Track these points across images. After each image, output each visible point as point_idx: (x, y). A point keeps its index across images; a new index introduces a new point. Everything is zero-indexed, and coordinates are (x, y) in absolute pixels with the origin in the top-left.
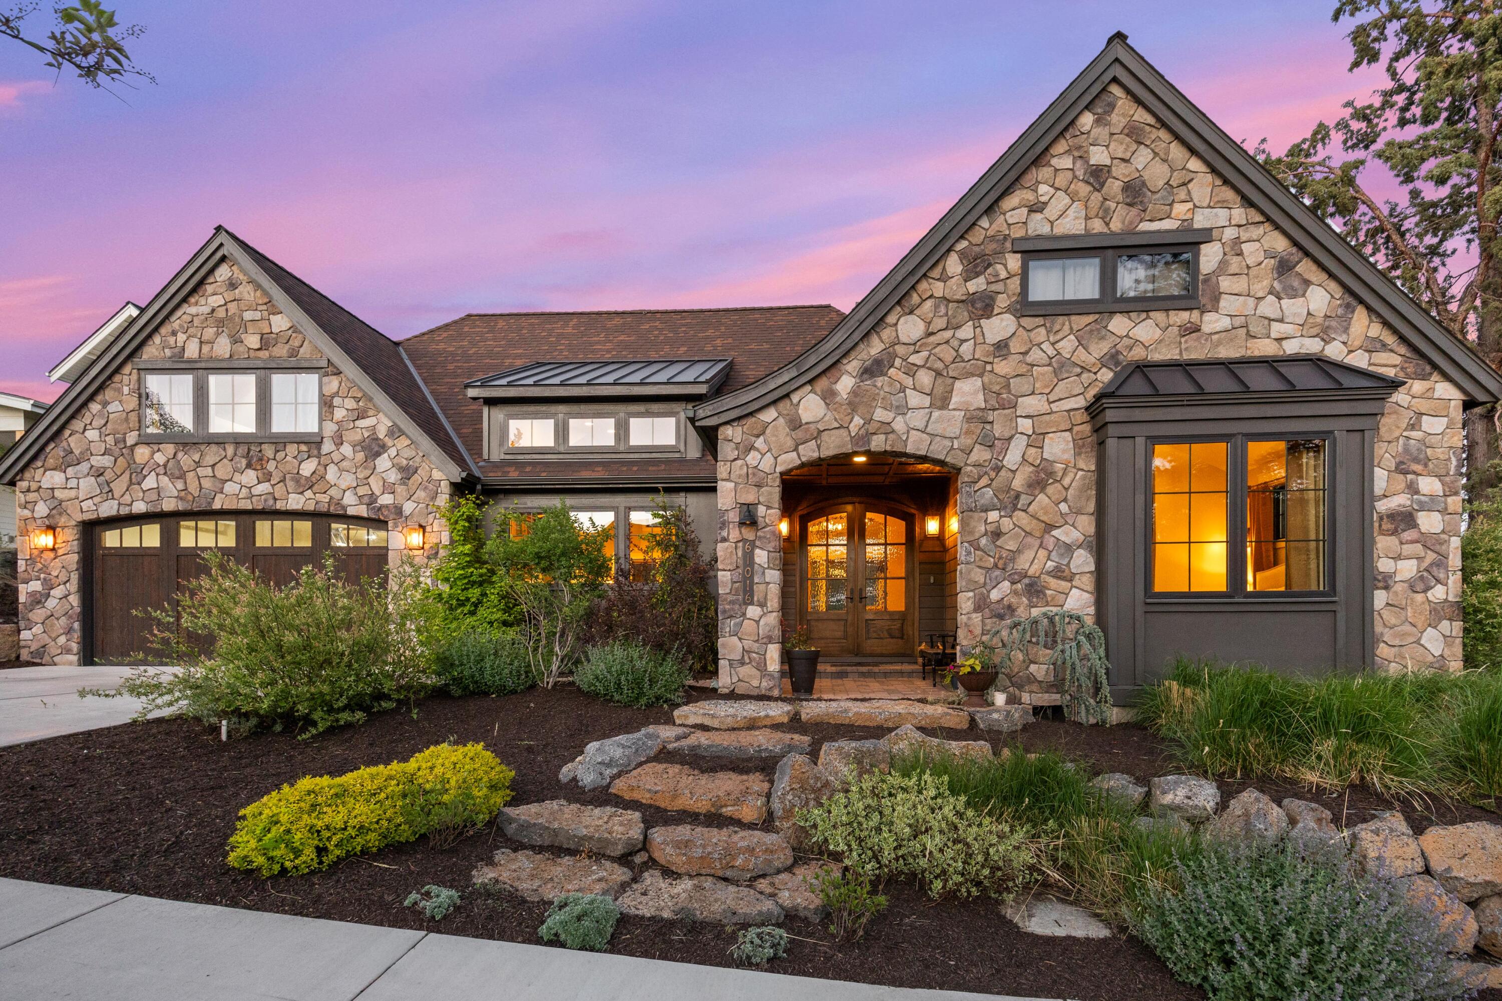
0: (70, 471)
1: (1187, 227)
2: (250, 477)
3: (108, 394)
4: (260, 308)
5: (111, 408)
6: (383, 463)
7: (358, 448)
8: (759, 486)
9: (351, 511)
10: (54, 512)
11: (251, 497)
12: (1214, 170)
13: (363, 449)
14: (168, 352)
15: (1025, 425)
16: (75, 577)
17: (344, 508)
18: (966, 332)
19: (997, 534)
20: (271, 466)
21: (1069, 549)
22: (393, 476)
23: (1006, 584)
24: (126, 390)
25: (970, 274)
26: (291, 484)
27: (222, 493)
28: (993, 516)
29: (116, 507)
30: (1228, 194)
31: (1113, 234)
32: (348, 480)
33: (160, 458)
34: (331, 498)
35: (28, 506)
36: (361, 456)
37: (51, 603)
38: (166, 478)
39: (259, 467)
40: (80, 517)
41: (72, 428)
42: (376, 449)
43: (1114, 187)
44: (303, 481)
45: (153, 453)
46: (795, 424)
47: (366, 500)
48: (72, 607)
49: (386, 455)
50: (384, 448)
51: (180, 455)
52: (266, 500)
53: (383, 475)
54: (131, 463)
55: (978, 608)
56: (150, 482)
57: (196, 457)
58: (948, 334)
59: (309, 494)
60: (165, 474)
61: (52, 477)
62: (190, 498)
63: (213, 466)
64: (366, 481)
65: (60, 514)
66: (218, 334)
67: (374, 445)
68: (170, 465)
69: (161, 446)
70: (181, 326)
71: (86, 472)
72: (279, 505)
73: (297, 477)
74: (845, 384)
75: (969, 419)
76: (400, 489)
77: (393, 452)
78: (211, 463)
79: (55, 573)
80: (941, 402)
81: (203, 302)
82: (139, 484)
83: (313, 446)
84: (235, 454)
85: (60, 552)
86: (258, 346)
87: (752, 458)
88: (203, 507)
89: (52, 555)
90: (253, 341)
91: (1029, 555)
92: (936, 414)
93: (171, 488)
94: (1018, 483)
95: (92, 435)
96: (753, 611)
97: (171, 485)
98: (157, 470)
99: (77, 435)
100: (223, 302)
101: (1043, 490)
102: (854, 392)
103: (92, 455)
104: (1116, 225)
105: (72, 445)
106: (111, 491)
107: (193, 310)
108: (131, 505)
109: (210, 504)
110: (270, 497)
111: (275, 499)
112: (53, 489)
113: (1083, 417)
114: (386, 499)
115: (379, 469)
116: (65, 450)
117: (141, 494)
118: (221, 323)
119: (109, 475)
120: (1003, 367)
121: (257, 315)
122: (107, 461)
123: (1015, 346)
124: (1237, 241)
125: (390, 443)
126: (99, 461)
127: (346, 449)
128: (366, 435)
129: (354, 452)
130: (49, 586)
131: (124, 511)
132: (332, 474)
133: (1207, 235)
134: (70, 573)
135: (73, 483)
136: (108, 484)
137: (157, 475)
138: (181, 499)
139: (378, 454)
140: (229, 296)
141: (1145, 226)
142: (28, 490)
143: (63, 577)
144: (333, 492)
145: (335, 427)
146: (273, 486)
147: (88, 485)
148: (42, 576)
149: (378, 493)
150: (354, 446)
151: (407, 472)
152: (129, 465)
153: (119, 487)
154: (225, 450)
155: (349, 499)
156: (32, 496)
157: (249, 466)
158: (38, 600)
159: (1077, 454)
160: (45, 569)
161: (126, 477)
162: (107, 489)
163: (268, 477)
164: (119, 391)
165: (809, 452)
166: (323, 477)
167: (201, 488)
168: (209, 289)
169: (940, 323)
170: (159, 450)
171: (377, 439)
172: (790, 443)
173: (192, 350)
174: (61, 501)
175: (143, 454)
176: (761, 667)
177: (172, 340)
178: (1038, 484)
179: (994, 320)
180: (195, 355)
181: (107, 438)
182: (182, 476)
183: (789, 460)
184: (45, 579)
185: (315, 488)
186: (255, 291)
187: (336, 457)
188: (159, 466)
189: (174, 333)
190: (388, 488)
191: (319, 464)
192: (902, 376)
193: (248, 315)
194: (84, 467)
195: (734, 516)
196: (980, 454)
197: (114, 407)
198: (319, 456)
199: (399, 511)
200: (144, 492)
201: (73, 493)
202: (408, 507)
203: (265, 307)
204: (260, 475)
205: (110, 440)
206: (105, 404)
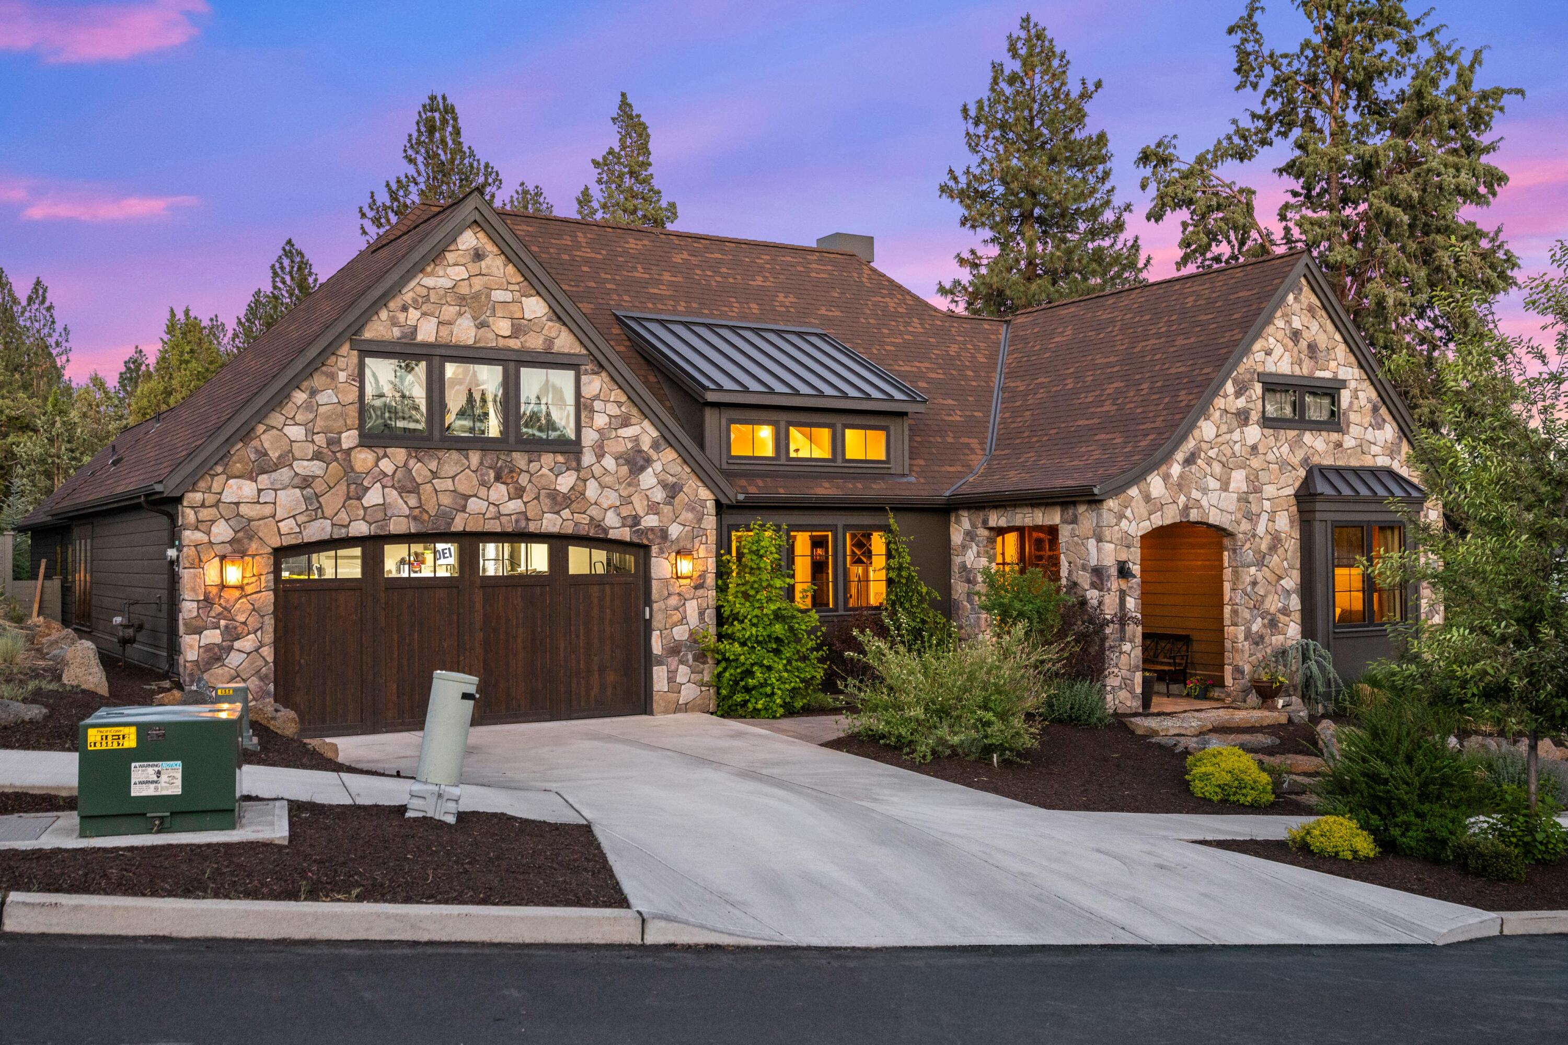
0: (264, 480)
1: (1335, 379)
2: (499, 492)
3: (318, 380)
4: (511, 287)
5: (322, 398)
6: (648, 479)
7: (621, 461)
8: (1128, 547)
9: (612, 535)
10: (240, 535)
11: (498, 516)
12: (1346, 342)
13: (628, 462)
14: (397, 332)
15: (1267, 505)
16: (269, 622)
17: (605, 531)
18: (1236, 436)
19: (1254, 583)
20: (523, 479)
21: (1288, 593)
22: (659, 495)
23: (1259, 619)
24: (342, 376)
25: (1238, 394)
26: (546, 502)
27: (464, 511)
28: (1253, 570)
29: (329, 529)
30: (1352, 359)
31: (1304, 377)
32: (610, 498)
33: (386, 466)
34: (592, 518)
35: (202, 527)
36: (624, 470)
37: (234, 659)
38: (395, 492)
39: (509, 481)
40: (276, 542)
41: (268, 421)
42: (641, 462)
43: (1303, 344)
44: (559, 499)
45: (378, 459)
46: (1147, 498)
47: (629, 522)
48: (267, 663)
49: (650, 470)
50: (648, 461)
51: (412, 462)
52: (517, 521)
53: (648, 493)
54: (348, 468)
55: (1246, 639)
56: (373, 497)
57: (433, 465)
58: (1228, 436)
59: (566, 513)
60: (393, 486)
61: (240, 488)
62: (426, 517)
63: (453, 478)
64: (627, 501)
65: (251, 538)
66: (460, 314)
67: (638, 459)
68: (399, 474)
69: (388, 450)
70: (415, 301)
71: (287, 482)
72: (532, 527)
73: (554, 495)
74: (1176, 470)
75: (1239, 500)
76: (667, 509)
77: (658, 466)
78: (452, 474)
79: (241, 618)
80: (1225, 487)
81: (441, 273)
82: (359, 499)
83: (572, 456)
84: (481, 463)
85: (249, 590)
86: (508, 333)
87: (1124, 524)
88: (442, 529)
89: (237, 593)
90: (503, 327)
91: (1270, 598)
92: (1224, 494)
93: (400, 504)
94: (1264, 547)
95: (295, 432)
96: (1127, 647)
97: (400, 501)
98: (385, 481)
99: (274, 432)
100: (466, 276)
101: (1276, 552)
102: (1181, 476)
103: (295, 459)
104: (1305, 372)
105: (266, 445)
106: (321, 507)
107: (429, 281)
108: (347, 526)
109: (450, 524)
110: (522, 517)
111: (528, 519)
112: (237, 504)
113: (1293, 501)
114: (650, 521)
115: (644, 486)
116: (257, 451)
117: (362, 512)
118: (462, 300)
119: (319, 486)
120: (1255, 463)
121: (508, 297)
122: (316, 467)
123: (1261, 449)
124: (1356, 390)
125: (655, 457)
126: (304, 467)
127: (609, 462)
128: (630, 445)
129: (618, 465)
130: (232, 634)
131: (340, 533)
132: (592, 491)
133: (1343, 384)
134: (263, 616)
135: (268, 496)
136: (317, 496)
137: (384, 487)
138: (415, 518)
139: (642, 469)
140: (474, 268)
141: (1319, 374)
142: (203, 505)
143: (253, 622)
144: (594, 511)
145: (596, 436)
146: (525, 503)
147: (289, 499)
148: (223, 623)
149: (642, 514)
150: (616, 459)
151: (672, 490)
152: (346, 473)
153: (332, 501)
154: (467, 458)
155: (611, 520)
156: (205, 514)
157: (498, 478)
158: (215, 656)
159: (1292, 527)
160: (227, 612)
161: (342, 488)
162: (316, 505)
163: (519, 493)
164: (333, 376)
165: (1157, 520)
166: (583, 494)
167: (439, 505)
168: (450, 257)
169: (1224, 428)
170: (385, 455)
171: (640, 451)
172: (1146, 514)
173: (427, 332)
174: (250, 520)
175: (364, 460)
176: (1132, 692)
177: (401, 317)
178: (1273, 548)
179: (1249, 428)
180: (432, 339)
181: (316, 438)
182: (415, 489)
183: (1146, 527)
184: (226, 627)
185: (574, 505)
186: (506, 265)
187: (597, 470)
188: (386, 475)
189: (405, 309)
190: (653, 508)
191: (578, 478)
192: (1205, 466)
193: (498, 295)
194: (284, 474)
195: (1114, 571)
196: (1245, 526)
197: (326, 397)
198: (578, 469)
199: (663, 534)
200: (365, 509)
201: (268, 510)
202: (675, 531)
203: (517, 287)
204: (512, 490)
205: (320, 439)
206: (313, 393)
